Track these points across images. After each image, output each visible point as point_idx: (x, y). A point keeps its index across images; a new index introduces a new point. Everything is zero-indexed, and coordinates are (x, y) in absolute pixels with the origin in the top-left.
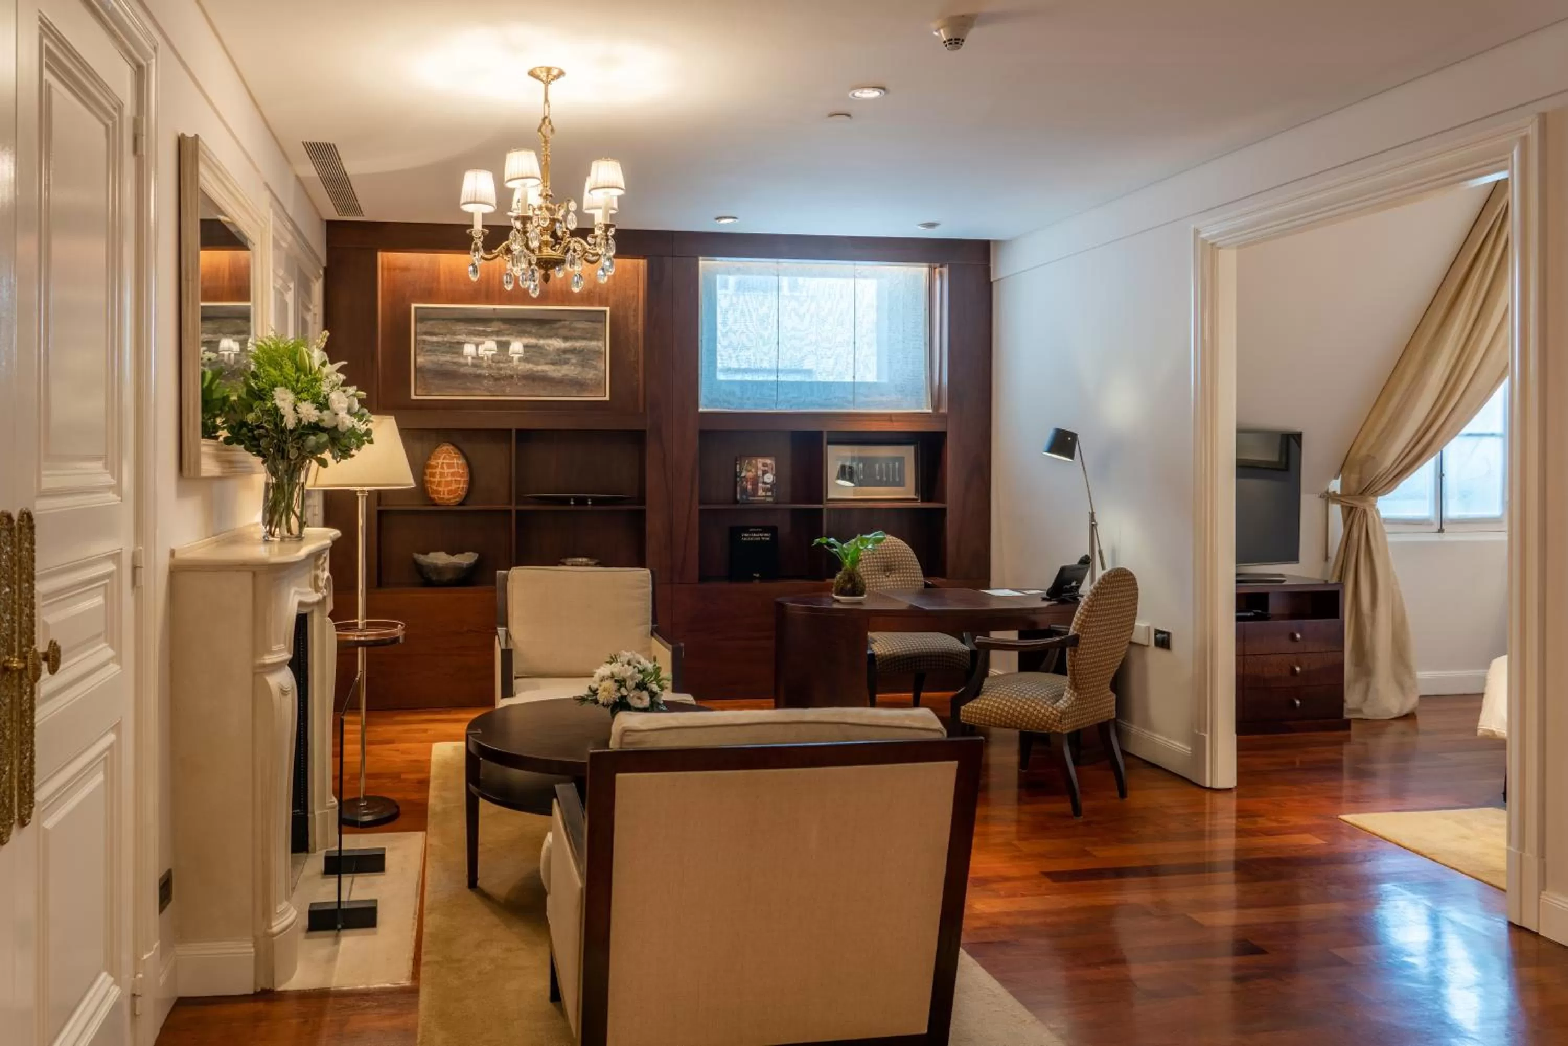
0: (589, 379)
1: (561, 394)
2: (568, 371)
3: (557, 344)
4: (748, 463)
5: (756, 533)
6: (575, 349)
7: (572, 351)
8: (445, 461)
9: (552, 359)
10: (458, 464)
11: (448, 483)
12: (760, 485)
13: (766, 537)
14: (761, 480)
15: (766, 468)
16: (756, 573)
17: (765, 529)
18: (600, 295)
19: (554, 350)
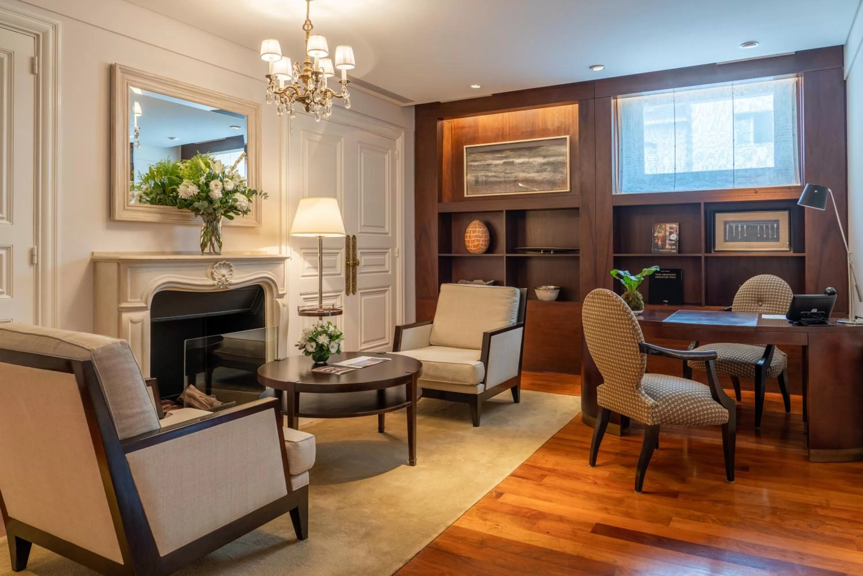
0: (558, 180)
1: (542, 190)
2: (545, 176)
3: (540, 160)
4: (659, 227)
5: (666, 273)
6: (550, 162)
7: (548, 164)
8: (472, 229)
9: (536, 170)
10: (479, 231)
11: (473, 241)
12: (668, 241)
13: (673, 276)
14: (668, 238)
15: (672, 230)
16: (665, 300)
17: (672, 271)
18: (565, 128)
19: (538, 165)
